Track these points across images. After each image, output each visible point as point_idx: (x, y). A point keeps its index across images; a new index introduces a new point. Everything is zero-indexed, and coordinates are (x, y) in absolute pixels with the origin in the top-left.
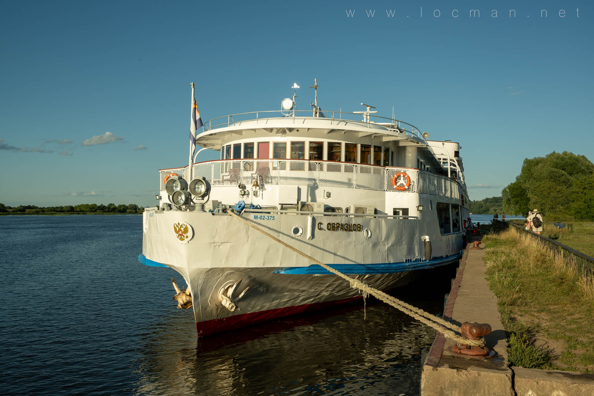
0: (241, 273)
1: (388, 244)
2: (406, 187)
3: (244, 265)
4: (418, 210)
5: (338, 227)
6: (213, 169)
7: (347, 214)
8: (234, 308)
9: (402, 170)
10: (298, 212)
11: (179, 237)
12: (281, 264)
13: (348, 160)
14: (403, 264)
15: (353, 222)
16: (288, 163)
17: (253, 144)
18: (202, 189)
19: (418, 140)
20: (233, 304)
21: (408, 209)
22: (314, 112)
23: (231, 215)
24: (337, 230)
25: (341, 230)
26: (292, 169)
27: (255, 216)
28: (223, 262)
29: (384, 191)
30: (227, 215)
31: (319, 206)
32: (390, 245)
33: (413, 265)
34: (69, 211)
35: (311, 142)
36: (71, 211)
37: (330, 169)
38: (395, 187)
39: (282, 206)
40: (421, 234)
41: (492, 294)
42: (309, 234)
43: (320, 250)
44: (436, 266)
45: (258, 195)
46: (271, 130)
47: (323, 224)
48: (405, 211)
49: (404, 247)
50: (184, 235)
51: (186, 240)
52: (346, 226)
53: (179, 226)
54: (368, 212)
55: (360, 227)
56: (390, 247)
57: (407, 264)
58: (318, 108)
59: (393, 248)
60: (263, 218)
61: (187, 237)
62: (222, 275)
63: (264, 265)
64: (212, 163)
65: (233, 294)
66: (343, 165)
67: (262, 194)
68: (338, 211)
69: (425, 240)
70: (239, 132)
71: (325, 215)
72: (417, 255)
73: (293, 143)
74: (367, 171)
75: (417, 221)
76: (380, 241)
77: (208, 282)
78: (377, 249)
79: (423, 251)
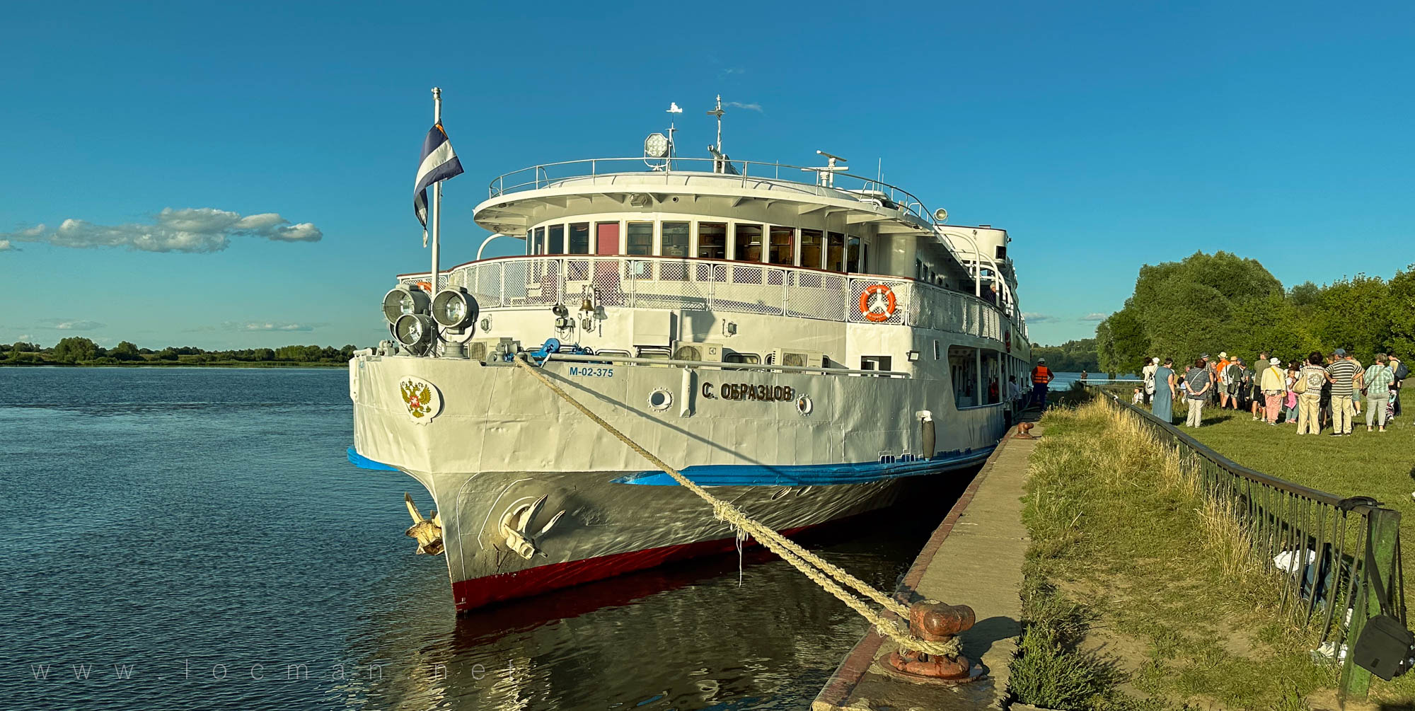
0: (546, 482)
1: (845, 427)
2: (888, 315)
3: (549, 469)
4: (909, 360)
5: (743, 393)
6: (503, 274)
7: (769, 366)
8: (532, 553)
9: (880, 280)
10: (670, 361)
11: (412, 409)
12: (626, 466)
13: (775, 259)
14: (876, 466)
15: (776, 382)
16: (656, 263)
17: (587, 225)
18: (461, 311)
19: (917, 222)
20: (529, 545)
21: (890, 358)
22: (715, 163)
23: (521, 367)
24: (741, 398)
25: (749, 398)
26: (664, 277)
27: (572, 368)
28: (507, 460)
29: (844, 321)
30: (512, 366)
31: (712, 351)
32: (850, 429)
33: (896, 467)
34: (263, 359)
35: (701, 224)
36: (269, 359)
37: (740, 277)
38: (865, 314)
39: (640, 351)
40: (916, 407)
41: (1023, 531)
42: (684, 406)
44: (945, 469)
45: (592, 328)
46: (622, 197)
47: (713, 387)
48: (885, 362)
49: (880, 432)
50: (423, 405)
51: (427, 416)
52: (759, 390)
53: (411, 388)
54: (809, 364)
55: (789, 393)
56: (851, 431)
57: (885, 466)
58: (724, 156)
59: (857, 434)
60: (588, 372)
61: (429, 410)
62: (506, 487)
63: (591, 467)
64: (501, 263)
65: (528, 526)
66: (766, 270)
67: (600, 326)
68: (752, 361)
69: (923, 419)
70: (559, 201)
71: (725, 369)
72: (906, 447)
73: (666, 225)
74: (815, 283)
75: (908, 381)
76: (830, 420)
77: (478, 501)
78: (824, 438)
79: (918, 442)
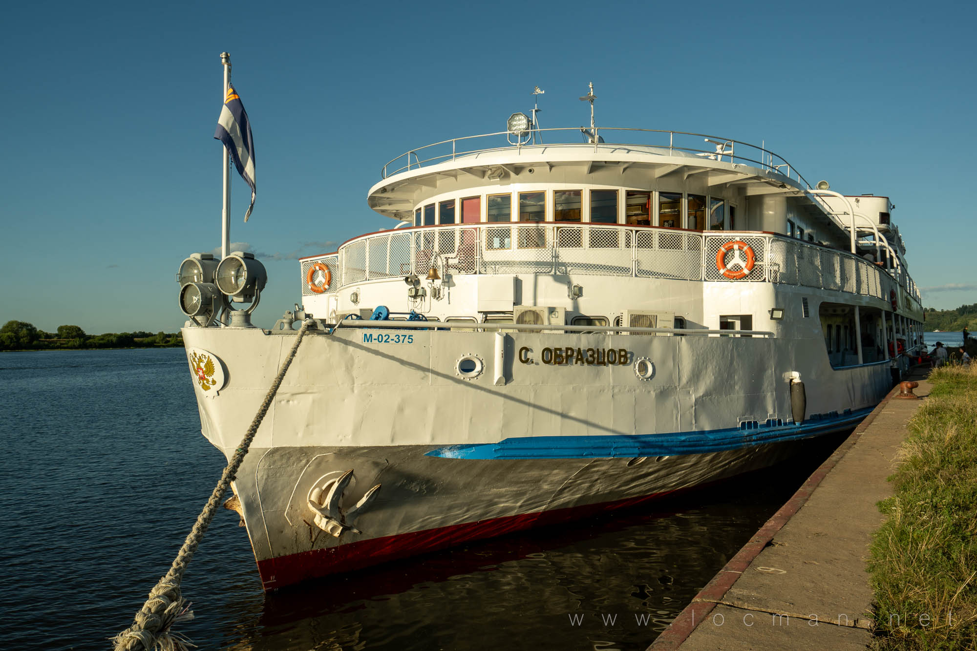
1: (696, 391)
2: (746, 272)
3: (346, 443)
4: (772, 318)
5: (570, 357)
8: (339, 531)
9: (738, 235)
11: (200, 382)
12: (433, 439)
14: (735, 433)
15: (608, 345)
17: (453, 202)
19: (781, 180)
20: (336, 523)
21: (750, 316)
24: (567, 362)
25: (576, 363)
27: (365, 335)
28: (300, 435)
29: (701, 280)
31: (555, 314)
32: (701, 392)
33: (759, 434)
35: (558, 192)
38: (722, 271)
40: (782, 367)
42: (498, 372)
43: (526, 407)
44: (818, 433)
45: (441, 296)
48: (746, 321)
49: (738, 396)
50: (207, 378)
51: (214, 389)
52: (589, 353)
54: (660, 325)
55: (625, 356)
56: (703, 396)
57: (746, 432)
59: (710, 399)
60: (385, 339)
61: (214, 382)
62: (308, 462)
63: (393, 440)
67: (449, 293)
68: (598, 324)
69: (791, 380)
72: (771, 411)
74: (675, 243)
75: (772, 341)
76: (677, 384)
77: (279, 477)
78: (669, 403)
79: (787, 405)
